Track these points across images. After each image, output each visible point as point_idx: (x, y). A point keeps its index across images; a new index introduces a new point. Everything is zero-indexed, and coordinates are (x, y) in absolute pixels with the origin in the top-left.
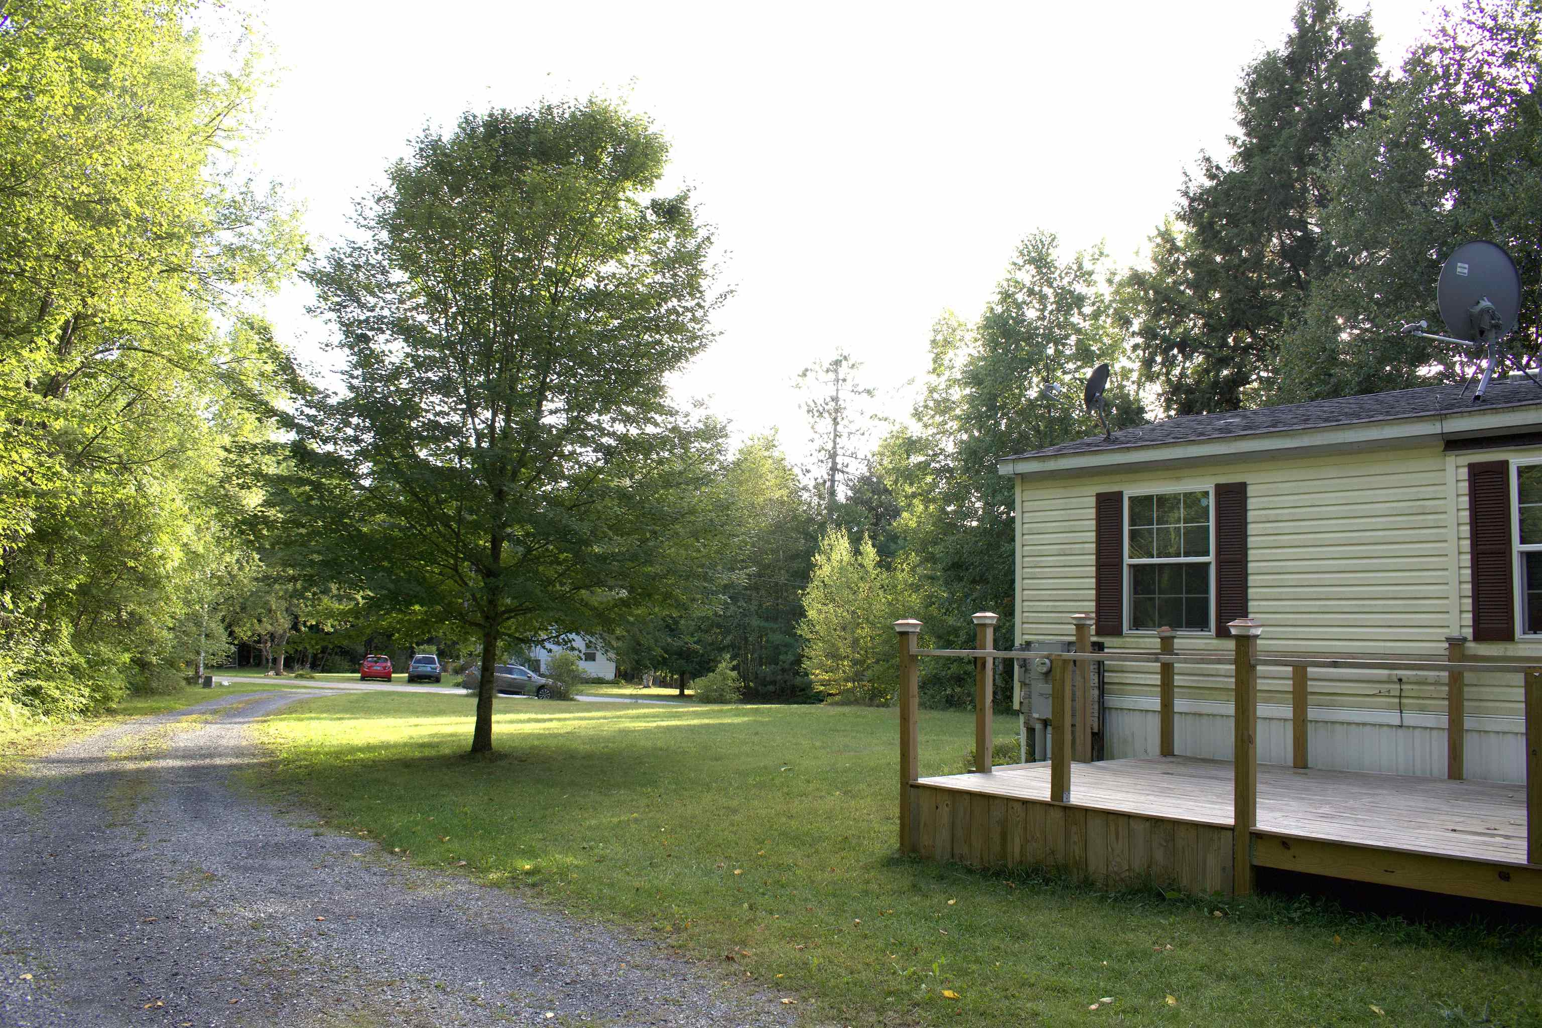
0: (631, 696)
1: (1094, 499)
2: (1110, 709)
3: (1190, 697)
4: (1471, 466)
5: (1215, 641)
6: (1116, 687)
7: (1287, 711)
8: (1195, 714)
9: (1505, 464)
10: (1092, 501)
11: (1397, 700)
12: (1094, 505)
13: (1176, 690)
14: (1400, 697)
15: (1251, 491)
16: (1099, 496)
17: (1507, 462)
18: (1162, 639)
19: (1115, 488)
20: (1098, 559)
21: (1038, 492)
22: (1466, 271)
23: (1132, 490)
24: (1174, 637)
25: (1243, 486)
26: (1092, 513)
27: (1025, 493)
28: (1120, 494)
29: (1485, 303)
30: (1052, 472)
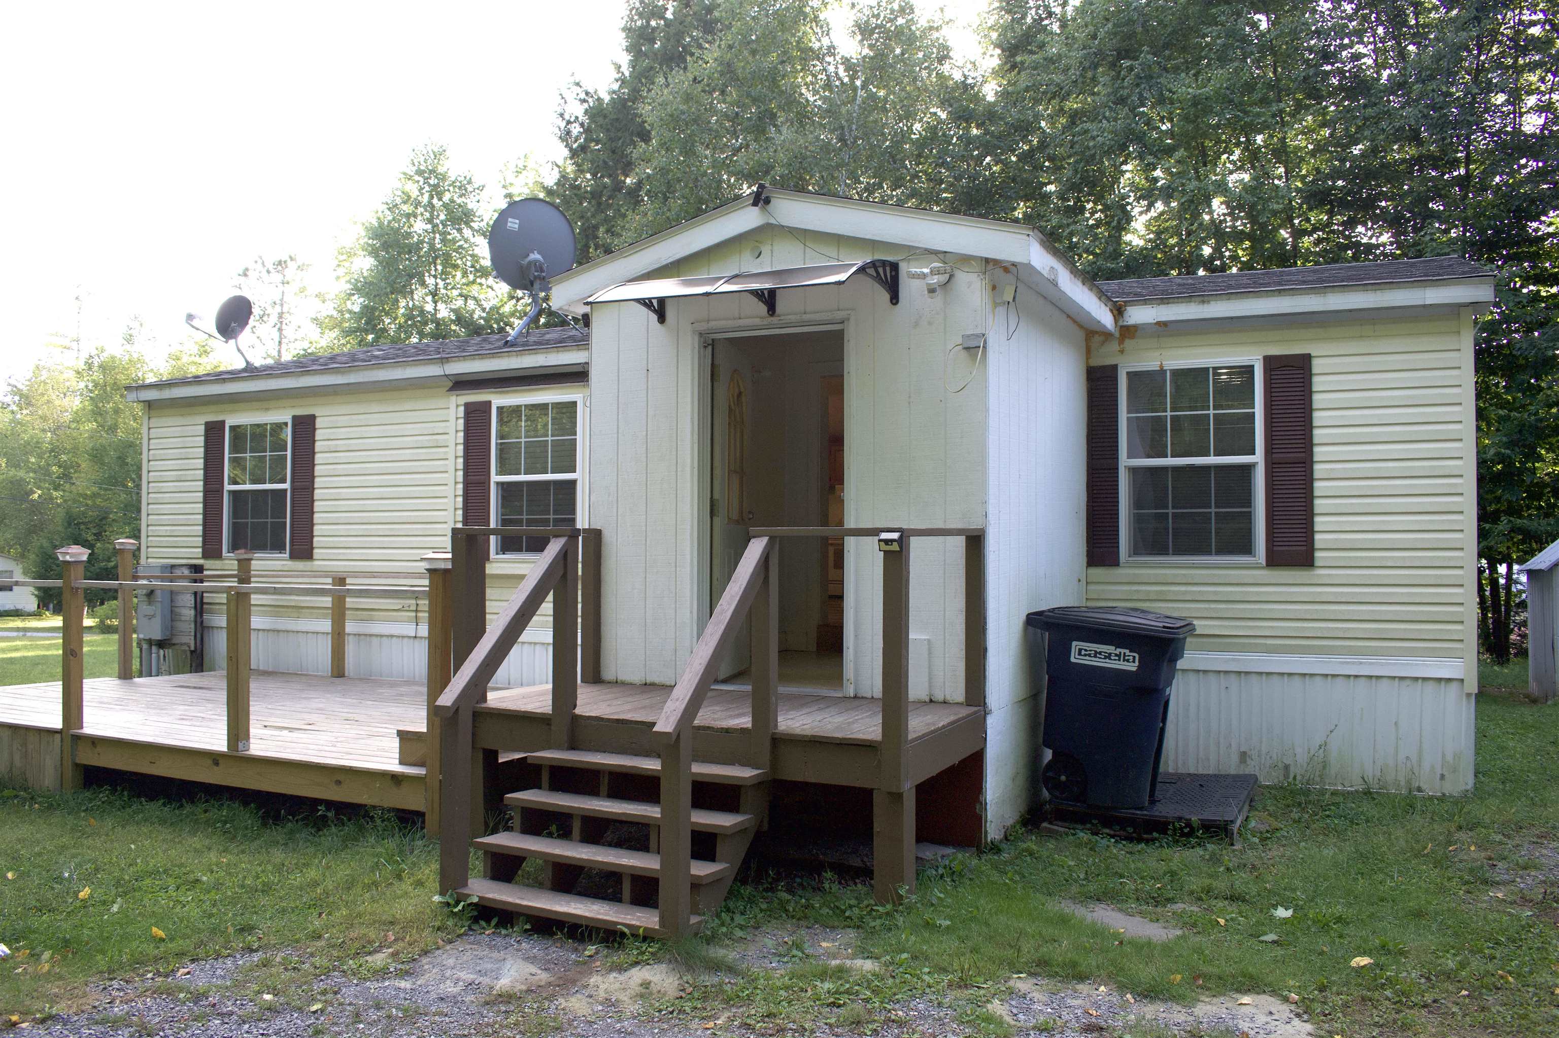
0: (18, 629)
1: (203, 427)
2: (208, 627)
3: (264, 614)
4: (467, 405)
5: (290, 563)
6: (217, 607)
7: (326, 625)
8: (274, 631)
9: (488, 404)
10: (201, 430)
11: (414, 614)
12: (203, 433)
13: (253, 608)
14: (416, 611)
15: (319, 423)
16: (207, 424)
17: (490, 402)
18: (239, 561)
19: (220, 418)
20: (205, 484)
21: (164, 419)
22: (517, 226)
23: (232, 420)
24: (252, 559)
25: (313, 418)
26: (201, 441)
27: (152, 420)
28: (223, 422)
29: (535, 256)
30: (173, 400)
